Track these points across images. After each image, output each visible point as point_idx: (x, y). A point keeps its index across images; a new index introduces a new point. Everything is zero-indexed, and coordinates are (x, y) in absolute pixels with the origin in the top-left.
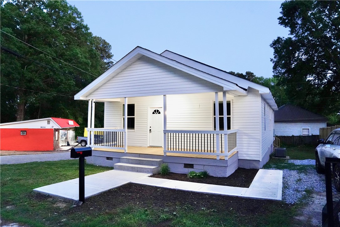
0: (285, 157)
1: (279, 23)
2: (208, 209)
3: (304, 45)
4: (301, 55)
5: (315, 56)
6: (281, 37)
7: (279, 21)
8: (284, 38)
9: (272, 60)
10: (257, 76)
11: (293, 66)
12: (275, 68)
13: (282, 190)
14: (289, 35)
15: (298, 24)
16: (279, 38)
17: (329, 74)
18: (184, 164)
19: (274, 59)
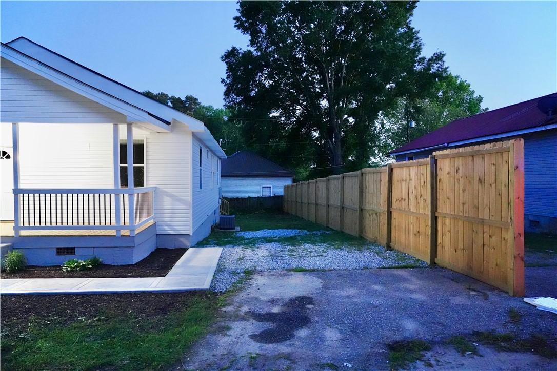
0: (234, 229)
1: (235, 26)
2: (91, 317)
3: (267, 65)
4: (263, 78)
5: (282, 82)
6: (238, 48)
7: (236, 23)
8: (241, 49)
9: (223, 81)
10: (202, 104)
11: (253, 93)
12: (227, 94)
13: (213, 274)
14: (248, 46)
15: (261, 32)
16: (234, 49)
17: (299, 110)
18: (57, 248)
19: (226, 80)
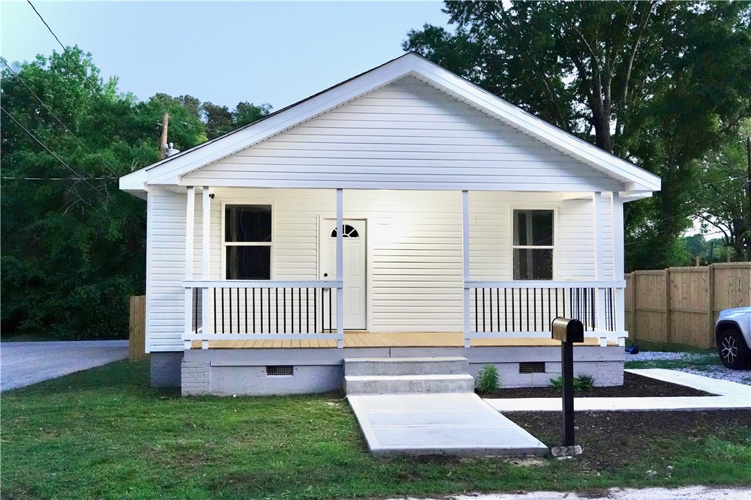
18: (520, 363)
